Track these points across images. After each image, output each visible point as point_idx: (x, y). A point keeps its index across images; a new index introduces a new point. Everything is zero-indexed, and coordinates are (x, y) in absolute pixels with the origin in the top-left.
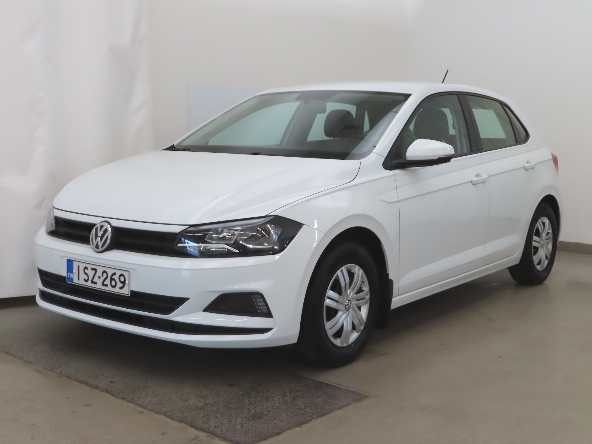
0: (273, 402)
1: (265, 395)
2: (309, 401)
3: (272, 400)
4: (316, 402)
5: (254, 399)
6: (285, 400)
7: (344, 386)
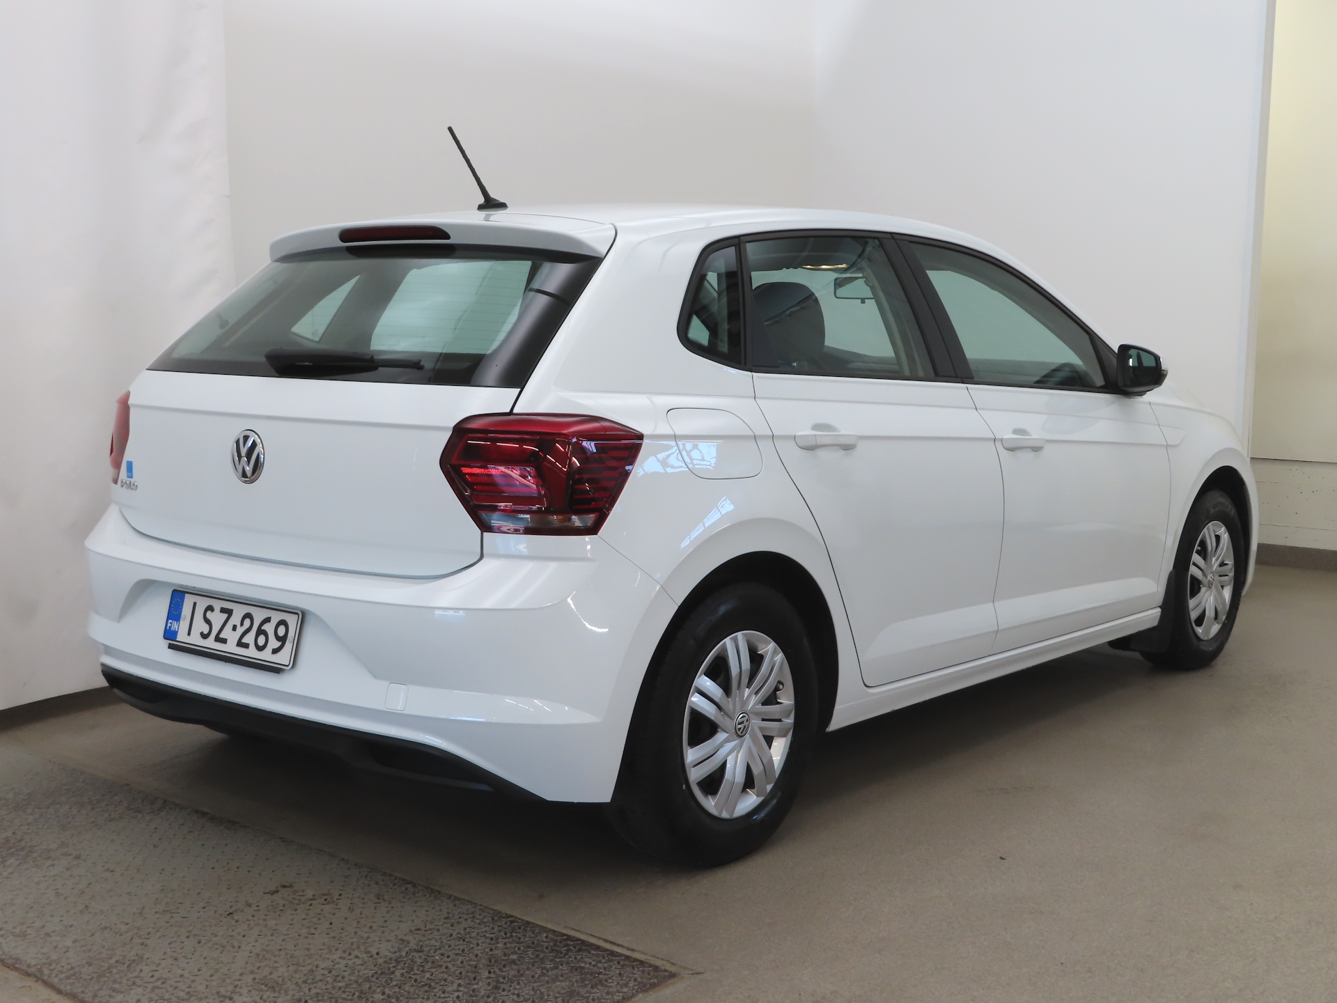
0: (442, 995)
1: (428, 975)
2: (532, 993)
3: (441, 992)
4: (548, 995)
5: (397, 989)
6: (474, 990)
7: (622, 946)
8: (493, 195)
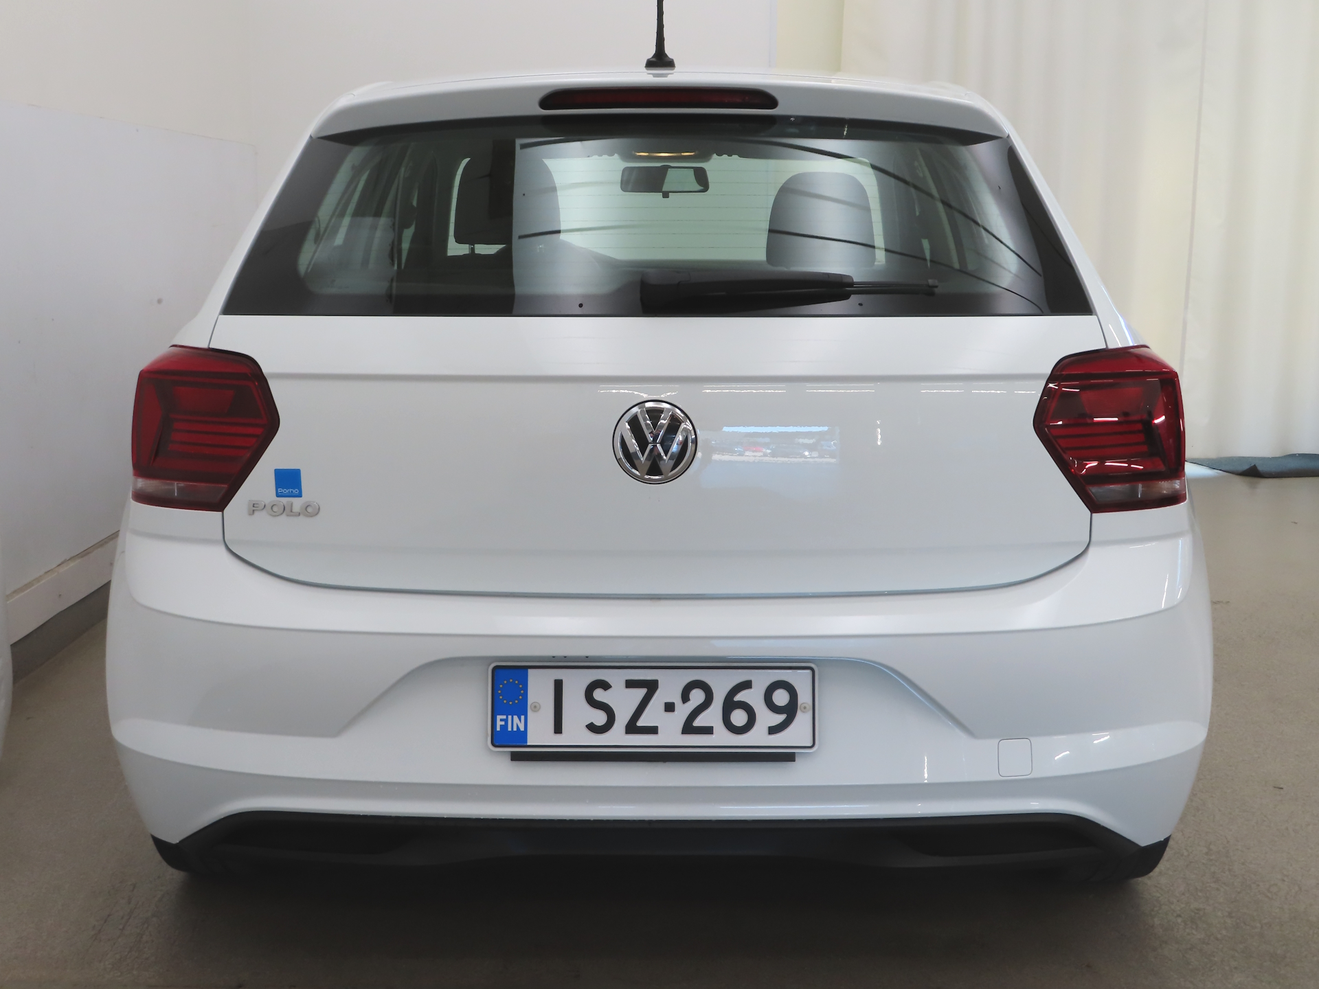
8: (669, 51)
